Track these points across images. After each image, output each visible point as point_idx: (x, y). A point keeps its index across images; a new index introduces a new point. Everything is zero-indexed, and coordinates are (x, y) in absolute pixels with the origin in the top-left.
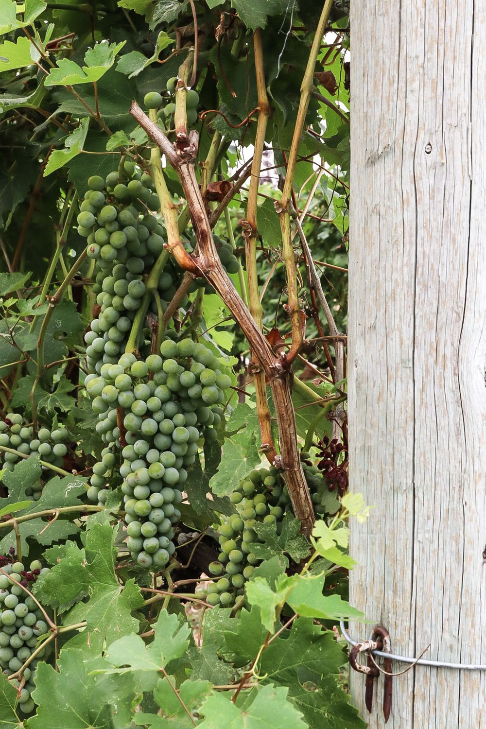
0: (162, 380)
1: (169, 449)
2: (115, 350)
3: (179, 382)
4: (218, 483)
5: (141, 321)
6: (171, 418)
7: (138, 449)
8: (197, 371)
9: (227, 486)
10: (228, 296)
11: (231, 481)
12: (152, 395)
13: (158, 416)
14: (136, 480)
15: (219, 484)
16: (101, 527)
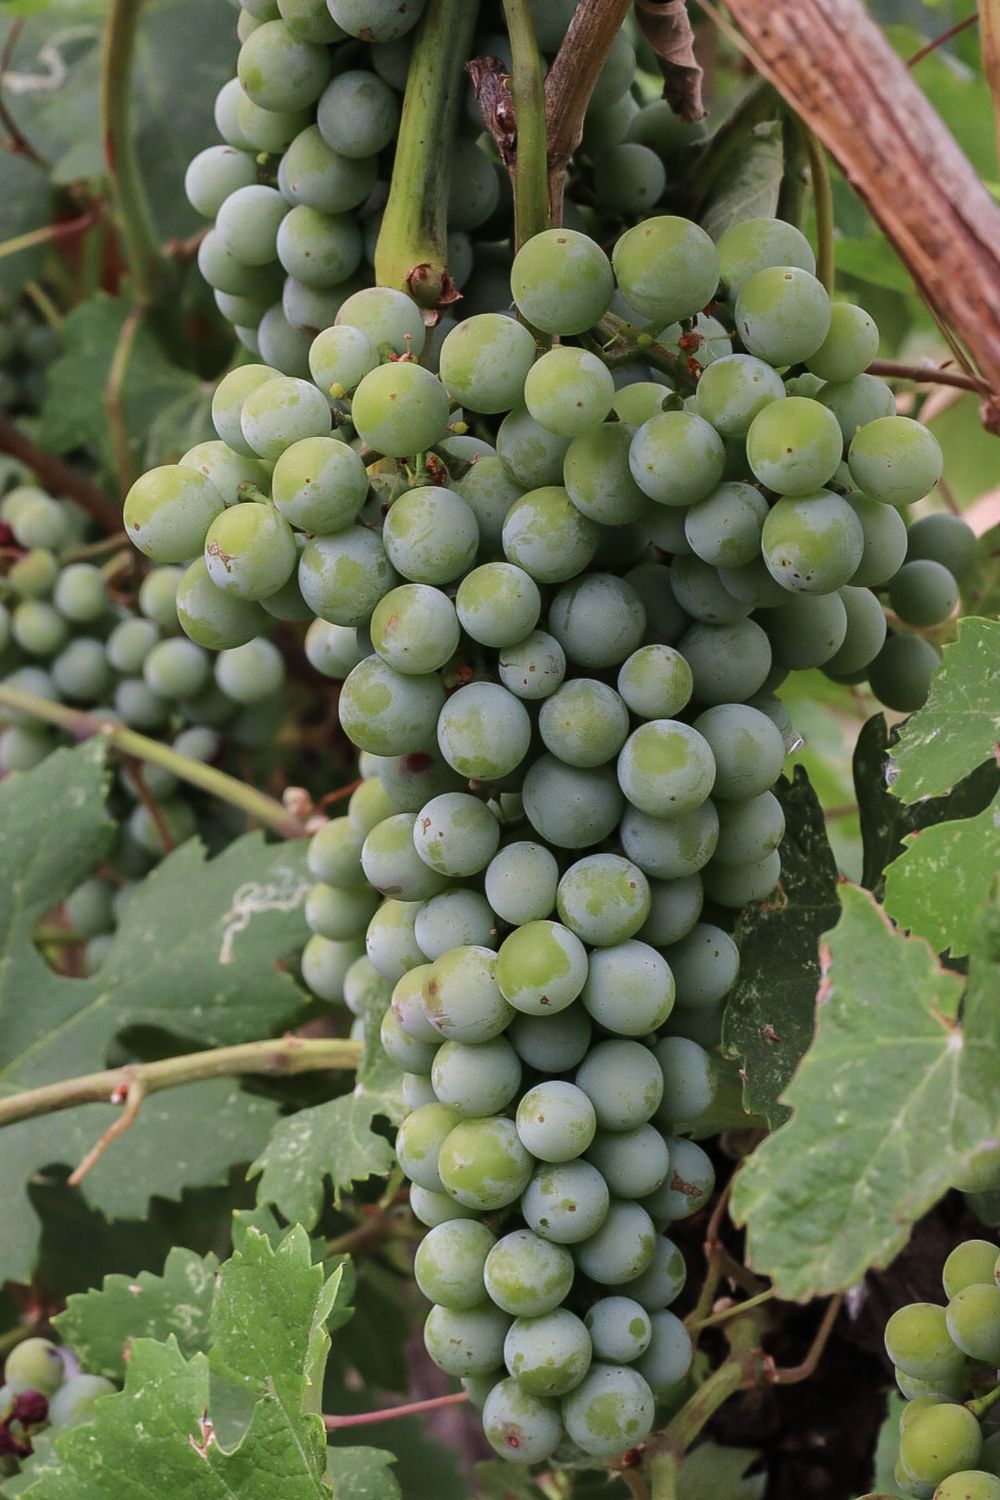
0: (540, 463)
1: (611, 843)
2: (329, 258)
3: (628, 479)
4: (785, 1196)
5: (444, 96)
6: (608, 674)
7: (433, 850)
8: (730, 411)
9: (838, 1224)
10: (778, 23)
11: (862, 1190)
12: (489, 549)
13: (525, 670)
14: (432, 1020)
15: (791, 1209)
16: (270, 1259)
